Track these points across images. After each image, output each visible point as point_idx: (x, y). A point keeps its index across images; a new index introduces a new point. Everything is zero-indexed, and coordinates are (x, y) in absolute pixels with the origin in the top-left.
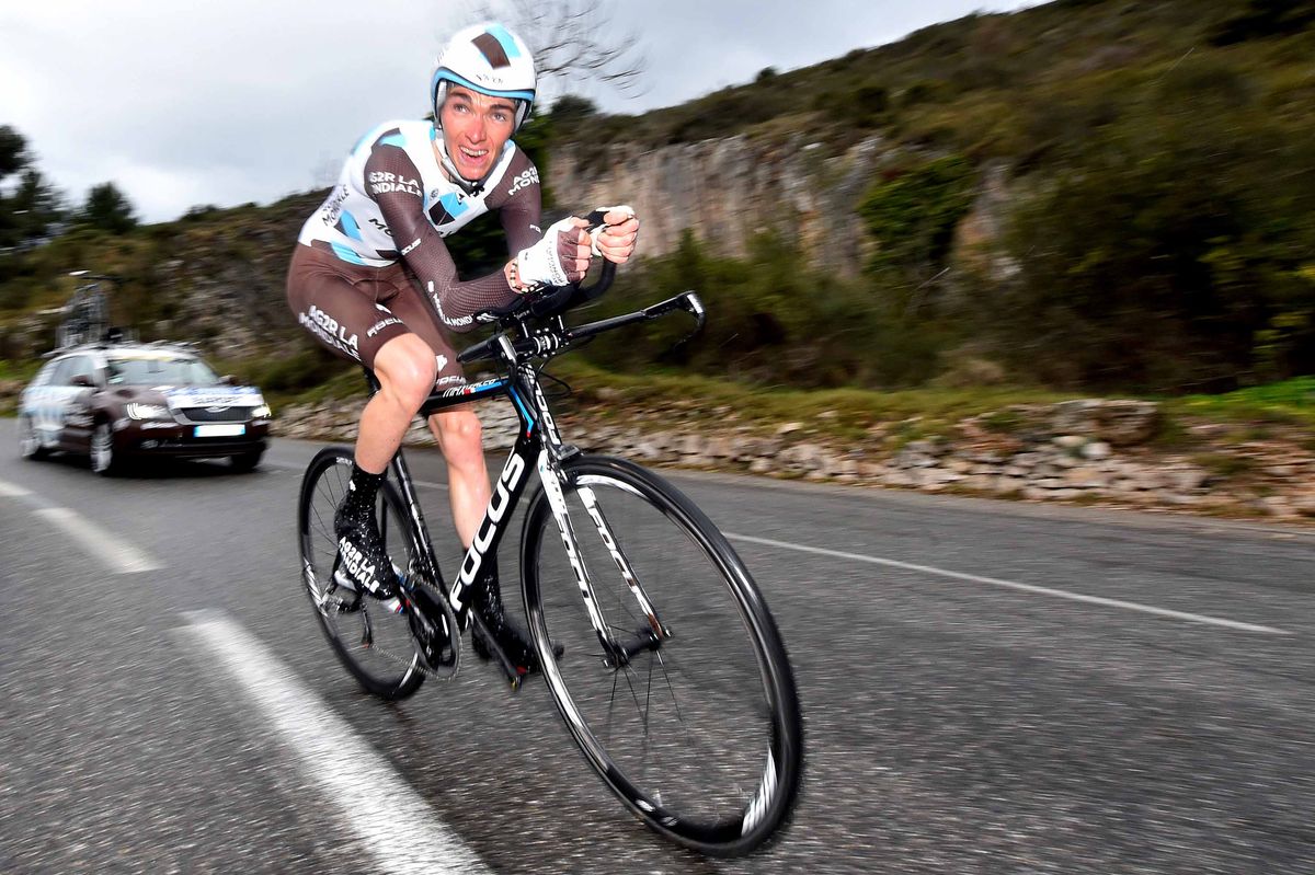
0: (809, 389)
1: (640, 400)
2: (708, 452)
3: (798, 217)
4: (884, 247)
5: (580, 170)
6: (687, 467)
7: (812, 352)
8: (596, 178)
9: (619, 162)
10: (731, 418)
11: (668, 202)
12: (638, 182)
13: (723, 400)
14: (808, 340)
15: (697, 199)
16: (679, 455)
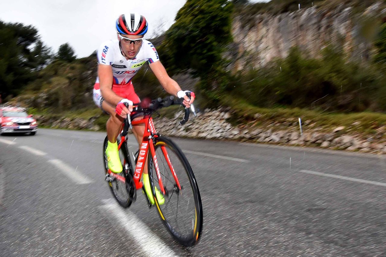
0: (347, 113)
1: (272, 118)
2: (302, 138)
4: (381, 51)
5: (242, 27)
6: (293, 145)
7: (349, 97)
8: (250, 29)
9: (260, 22)
10: (312, 125)
11: (281, 37)
12: (268, 30)
13: (308, 118)
14: (347, 92)
15: (294, 35)
16: (289, 140)
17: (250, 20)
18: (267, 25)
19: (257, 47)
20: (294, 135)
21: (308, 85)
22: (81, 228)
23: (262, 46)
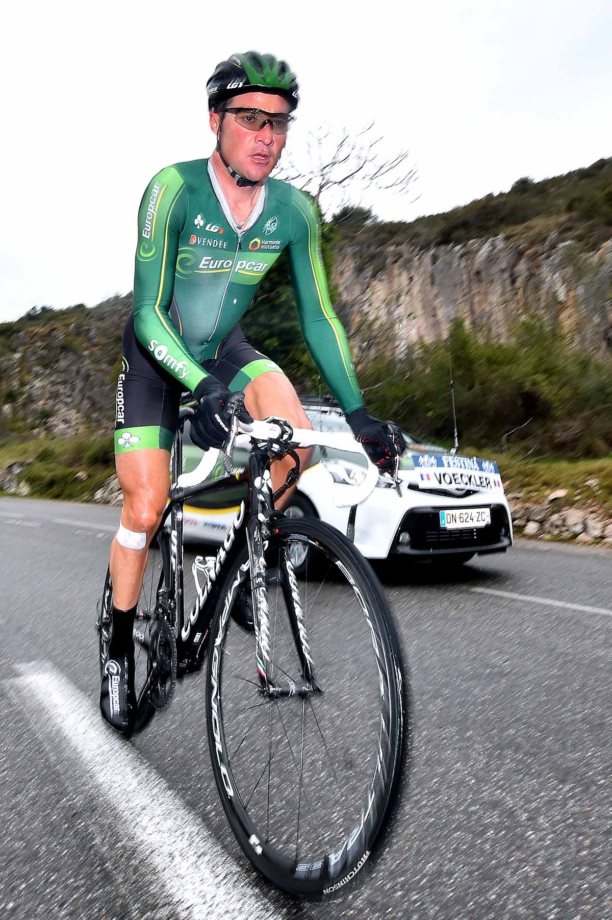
0: (573, 460)
3: (557, 306)
5: (359, 270)
7: (575, 426)
8: (374, 276)
9: (396, 262)
11: (436, 296)
12: (411, 279)
14: (570, 414)
15: (465, 292)
17: (373, 257)
18: (410, 269)
19: (391, 313)
21: (493, 399)
23: (401, 310)
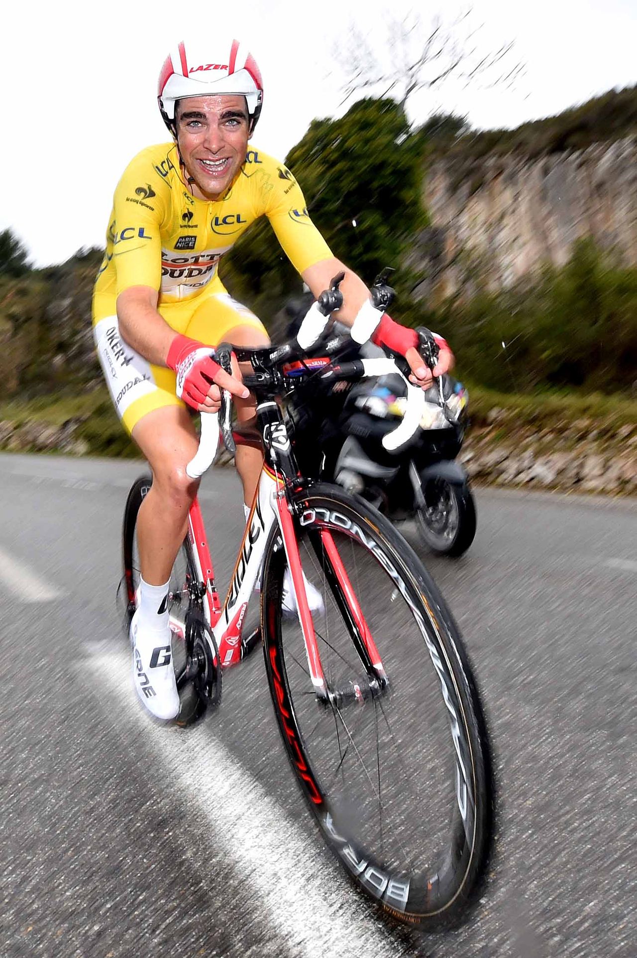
1: (535, 422)
2: (613, 473)
5: (453, 188)
6: (591, 491)
8: (472, 193)
9: (496, 177)
11: (550, 214)
12: (516, 198)
13: (627, 419)
15: (583, 209)
16: (579, 480)
17: (469, 173)
18: (515, 184)
19: (491, 239)
20: (592, 466)
21: (623, 335)
22: (23, 723)
23: (504, 236)
